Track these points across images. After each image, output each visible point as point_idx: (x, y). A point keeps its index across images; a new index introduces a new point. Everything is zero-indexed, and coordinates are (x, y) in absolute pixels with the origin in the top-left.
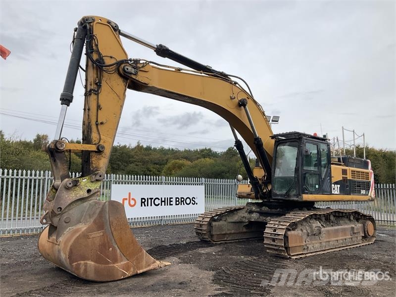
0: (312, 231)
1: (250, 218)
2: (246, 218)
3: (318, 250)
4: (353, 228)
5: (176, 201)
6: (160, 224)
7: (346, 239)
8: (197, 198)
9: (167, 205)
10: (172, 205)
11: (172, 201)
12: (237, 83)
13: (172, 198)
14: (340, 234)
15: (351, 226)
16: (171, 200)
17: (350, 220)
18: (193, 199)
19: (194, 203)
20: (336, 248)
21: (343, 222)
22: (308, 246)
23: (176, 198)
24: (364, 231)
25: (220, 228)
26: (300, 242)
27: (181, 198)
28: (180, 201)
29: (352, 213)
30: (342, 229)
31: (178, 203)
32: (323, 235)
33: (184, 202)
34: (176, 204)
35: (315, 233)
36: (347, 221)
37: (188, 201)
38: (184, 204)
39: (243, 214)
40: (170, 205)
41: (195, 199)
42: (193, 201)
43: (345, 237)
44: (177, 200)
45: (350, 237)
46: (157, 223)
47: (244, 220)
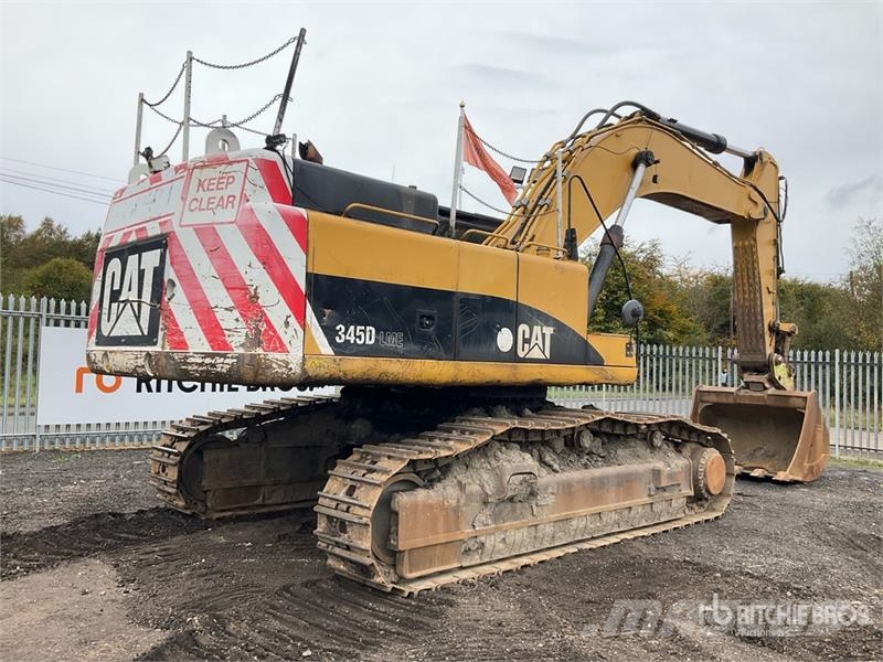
0: (501, 488)
2: (333, 434)
3: (523, 551)
4: (656, 473)
7: (630, 508)
14: (612, 493)
15: (651, 466)
17: (652, 447)
20: (593, 538)
21: (628, 451)
22: (483, 539)
24: (696, 480)
26: (447, 530)
29: (660, 424)
30: (618, 476)
32: (546, 499)
35: (510, 494)
36: (642, 449)
39: (326, 422)
43: (627, 503)
45: (647, 500)
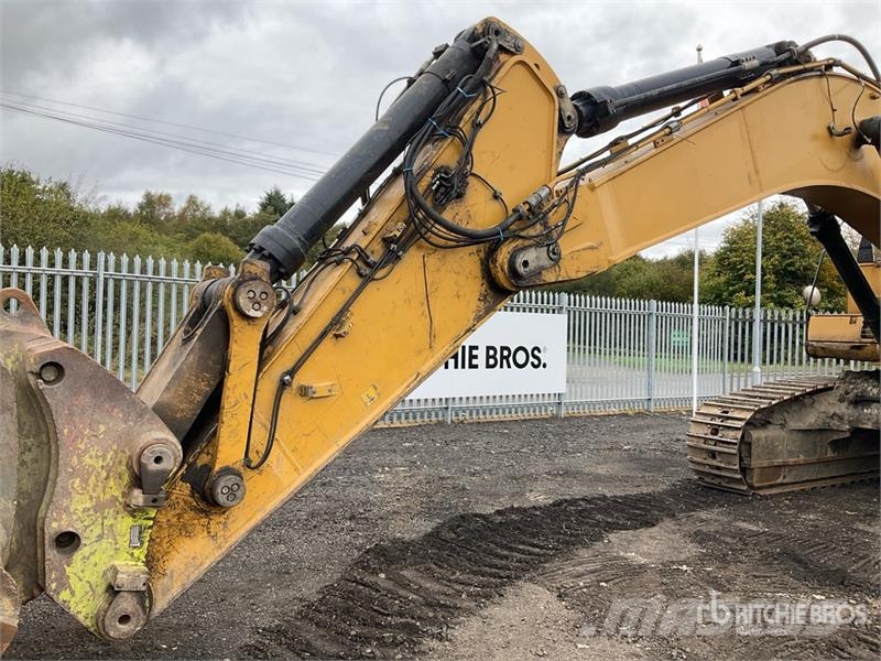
1: (858, 420)
2: (841, 418)
5: (488, 357)
6: (440, 418)
8: (545, 349)
9: (463, 367)
10: (476, 367)
11: (476, 357)
12: (837, 63)
13: (476, 348)
16: (474, 352)
18: (536, 352)
19: (536, 362)
23: (488, 348)
25: (771, 449)
27: (503, 348)
28: (498, 356)
31: (492, 362)
33: (511, 359)
34: (488, 366)
37: (521, 357)
38: (509, 366)
39: (831, 406)
40: (472, 366)
41: (539, 351)
42: (534, 358)
44: (491, 353)
46: (434, 419)
47: (835, 423)
